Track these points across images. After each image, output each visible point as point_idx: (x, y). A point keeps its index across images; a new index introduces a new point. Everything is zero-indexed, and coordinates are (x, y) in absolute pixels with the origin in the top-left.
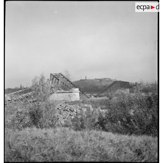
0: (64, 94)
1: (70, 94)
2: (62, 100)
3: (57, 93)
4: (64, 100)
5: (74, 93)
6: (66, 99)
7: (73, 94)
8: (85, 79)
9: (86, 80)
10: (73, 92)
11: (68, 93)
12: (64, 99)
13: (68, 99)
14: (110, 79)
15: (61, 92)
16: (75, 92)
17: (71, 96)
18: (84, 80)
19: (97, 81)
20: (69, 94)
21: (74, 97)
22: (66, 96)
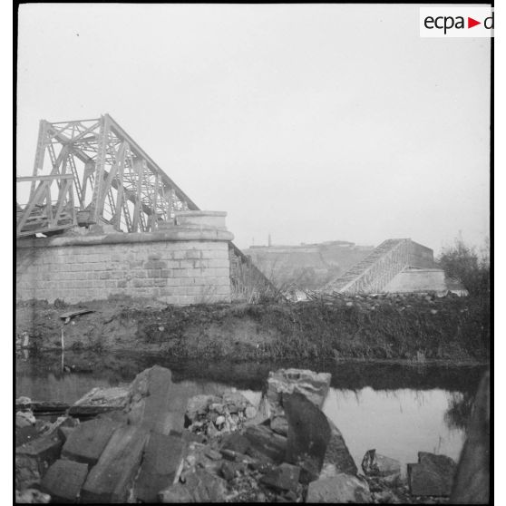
0: (118, 249)
1: (163, 251)
2: (104, 297)
3: (67, 245)
4: (113, 299)
5: (190, 246)
6: (130, 290)
7: (180, 250)
8: (267, 245)
9: (270, 246)
10: (181, 235)
11: (144, 248)
12: (118, 291)
13: (150, 292)
14: (352, 244)
15: (100, 238)
16: (196, 235)
17: (170, 265)
18: (264, 247)
20: (153, 250)
21: (189, 273)
22: (132, 266)
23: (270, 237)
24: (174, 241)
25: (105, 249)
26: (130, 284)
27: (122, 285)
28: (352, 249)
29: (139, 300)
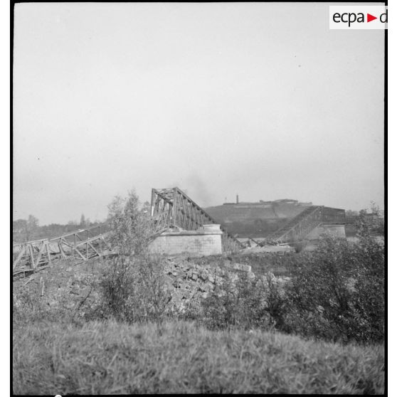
0: (184, 237)
1: (200, 238)
2: (180, 252)
3: (167, 235)
4: (183, 253)
5: (208, 236)
6: (189, 250)
7: (205, 237)
8: (235, 202)
9: (237, 203)
10: (205, 233)
11: (193, 237)
12: (184, 251)
13: (195, 251)
14: (296, 201)
15: (178, 233)
16: (210, 233)
17: (202, 242)
18: (233, 204)
19: (266, 207)
20: (197, 237)
21: (208, 245)
22: (190, 242)
23: (237, 196)
24: (203, 235)
25: (180, 237)
26: (189, 248)
27: (186, 248)
28: (296, 204)
29: (193, 254)
